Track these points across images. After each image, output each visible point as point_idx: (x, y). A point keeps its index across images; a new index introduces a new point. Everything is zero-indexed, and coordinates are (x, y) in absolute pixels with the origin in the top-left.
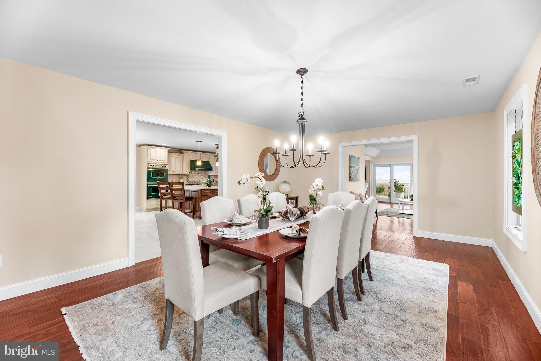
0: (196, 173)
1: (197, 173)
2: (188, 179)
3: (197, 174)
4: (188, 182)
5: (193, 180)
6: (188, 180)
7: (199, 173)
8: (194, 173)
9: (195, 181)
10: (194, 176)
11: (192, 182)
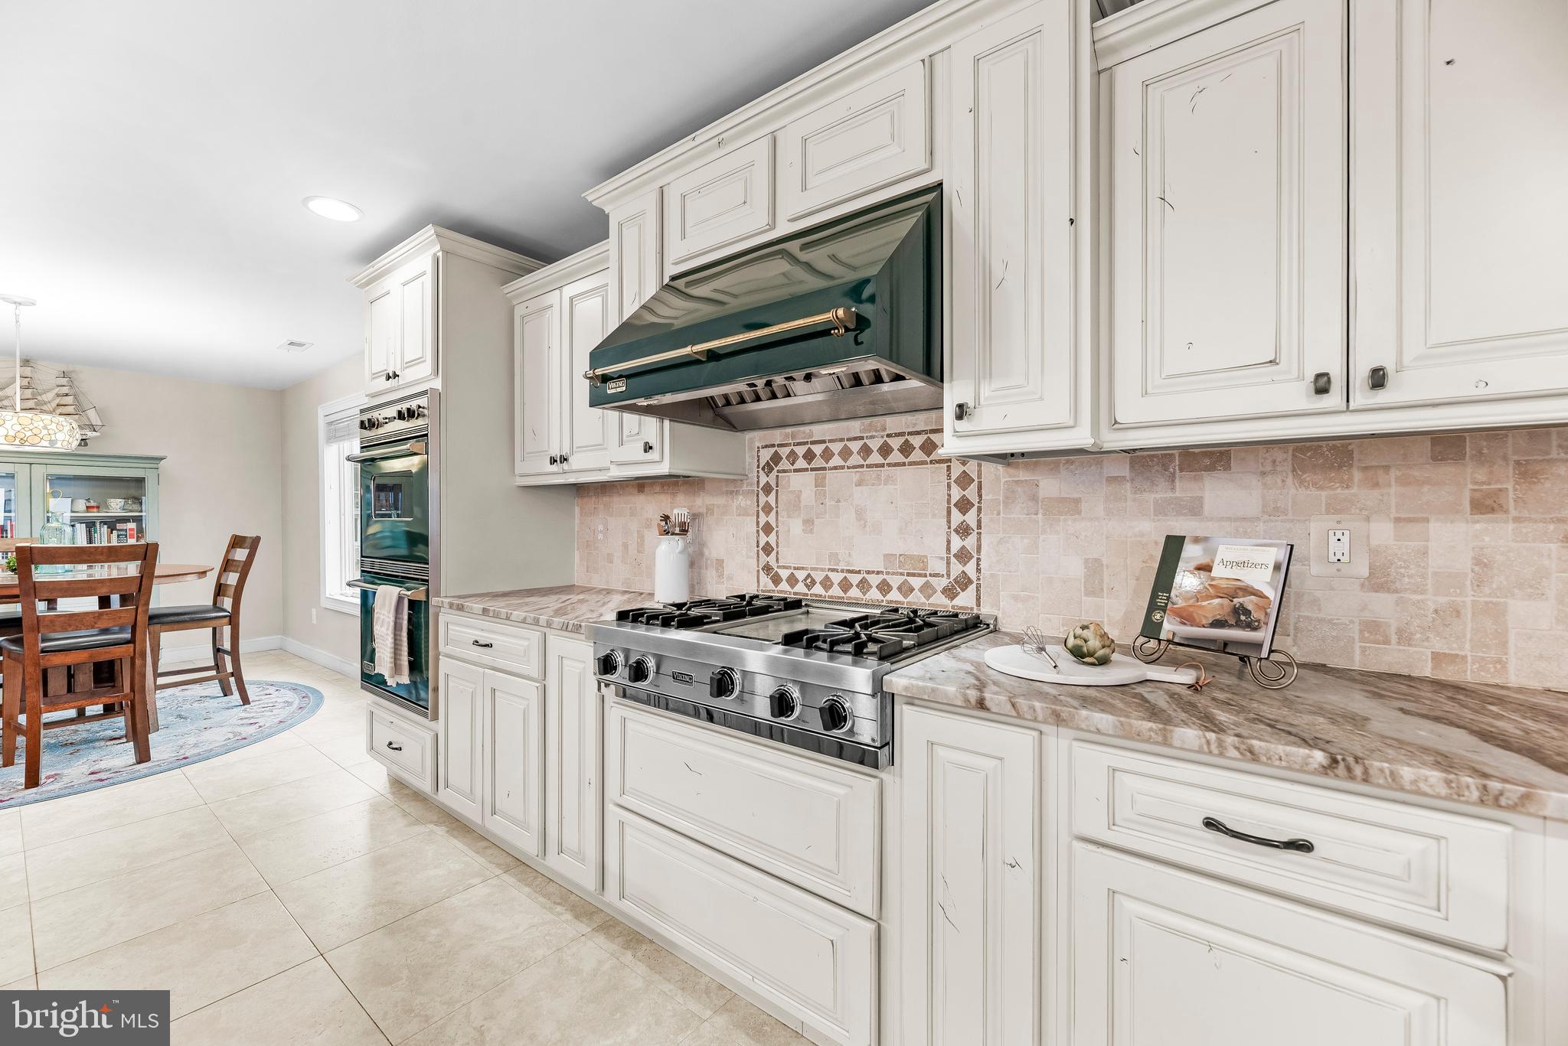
0: (866, 451)
1: (885, 450)
2: (768, 529)
3: (875, 458)
4: (767, 568)
5: (834, 556)
6: (768, 549)
7: (907, 449)
8: (836, 448)
9: (851, 568)
10: (838, 501)
11: (813, 574)
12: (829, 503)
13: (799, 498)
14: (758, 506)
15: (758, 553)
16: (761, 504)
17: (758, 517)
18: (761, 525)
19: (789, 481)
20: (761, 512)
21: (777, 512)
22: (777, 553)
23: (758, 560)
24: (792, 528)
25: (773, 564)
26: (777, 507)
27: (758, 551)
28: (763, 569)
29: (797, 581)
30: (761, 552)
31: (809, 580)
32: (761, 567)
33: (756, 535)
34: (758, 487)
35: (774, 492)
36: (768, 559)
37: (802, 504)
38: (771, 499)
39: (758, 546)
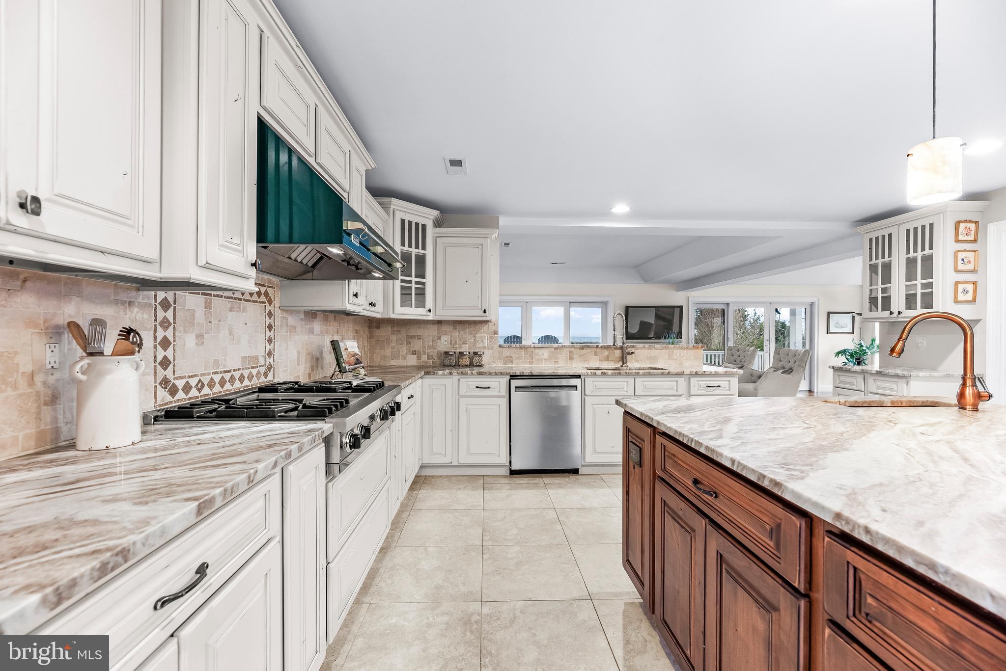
2: (165, 343)
9: (225, 369)
10: (220, 321)
11: (202, 378)
12: (214, 322)
13: (193, 315)
14: (156, 320)
15: (155, 369)
16: (159, 319)
17: (155, 331)
18: (159, 339)
19: (185, 300)
20: (158, 326)
21: (174, 328)
22: (174, 366)
23: (155, 376)
24: (188, 341)
25: (170, 376)
26: (174, 323)
27: (155, 366)
28: (160, 384)
29: (191, 387)
30: (159, 367)
31: (200, 385)
32: (158, 381)
33: (153, 350)
34: (156, 301)
35: (172, 308)
36: (165, 373)
37: (196, 322)
38: (169, 314)
39: (155, 362)
